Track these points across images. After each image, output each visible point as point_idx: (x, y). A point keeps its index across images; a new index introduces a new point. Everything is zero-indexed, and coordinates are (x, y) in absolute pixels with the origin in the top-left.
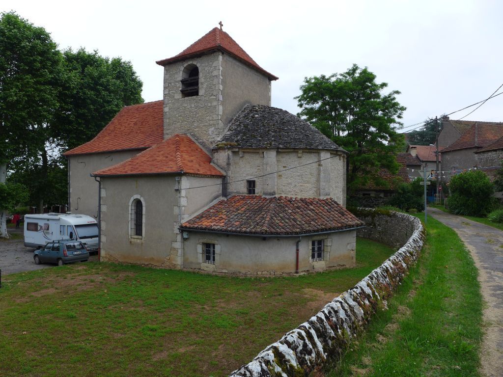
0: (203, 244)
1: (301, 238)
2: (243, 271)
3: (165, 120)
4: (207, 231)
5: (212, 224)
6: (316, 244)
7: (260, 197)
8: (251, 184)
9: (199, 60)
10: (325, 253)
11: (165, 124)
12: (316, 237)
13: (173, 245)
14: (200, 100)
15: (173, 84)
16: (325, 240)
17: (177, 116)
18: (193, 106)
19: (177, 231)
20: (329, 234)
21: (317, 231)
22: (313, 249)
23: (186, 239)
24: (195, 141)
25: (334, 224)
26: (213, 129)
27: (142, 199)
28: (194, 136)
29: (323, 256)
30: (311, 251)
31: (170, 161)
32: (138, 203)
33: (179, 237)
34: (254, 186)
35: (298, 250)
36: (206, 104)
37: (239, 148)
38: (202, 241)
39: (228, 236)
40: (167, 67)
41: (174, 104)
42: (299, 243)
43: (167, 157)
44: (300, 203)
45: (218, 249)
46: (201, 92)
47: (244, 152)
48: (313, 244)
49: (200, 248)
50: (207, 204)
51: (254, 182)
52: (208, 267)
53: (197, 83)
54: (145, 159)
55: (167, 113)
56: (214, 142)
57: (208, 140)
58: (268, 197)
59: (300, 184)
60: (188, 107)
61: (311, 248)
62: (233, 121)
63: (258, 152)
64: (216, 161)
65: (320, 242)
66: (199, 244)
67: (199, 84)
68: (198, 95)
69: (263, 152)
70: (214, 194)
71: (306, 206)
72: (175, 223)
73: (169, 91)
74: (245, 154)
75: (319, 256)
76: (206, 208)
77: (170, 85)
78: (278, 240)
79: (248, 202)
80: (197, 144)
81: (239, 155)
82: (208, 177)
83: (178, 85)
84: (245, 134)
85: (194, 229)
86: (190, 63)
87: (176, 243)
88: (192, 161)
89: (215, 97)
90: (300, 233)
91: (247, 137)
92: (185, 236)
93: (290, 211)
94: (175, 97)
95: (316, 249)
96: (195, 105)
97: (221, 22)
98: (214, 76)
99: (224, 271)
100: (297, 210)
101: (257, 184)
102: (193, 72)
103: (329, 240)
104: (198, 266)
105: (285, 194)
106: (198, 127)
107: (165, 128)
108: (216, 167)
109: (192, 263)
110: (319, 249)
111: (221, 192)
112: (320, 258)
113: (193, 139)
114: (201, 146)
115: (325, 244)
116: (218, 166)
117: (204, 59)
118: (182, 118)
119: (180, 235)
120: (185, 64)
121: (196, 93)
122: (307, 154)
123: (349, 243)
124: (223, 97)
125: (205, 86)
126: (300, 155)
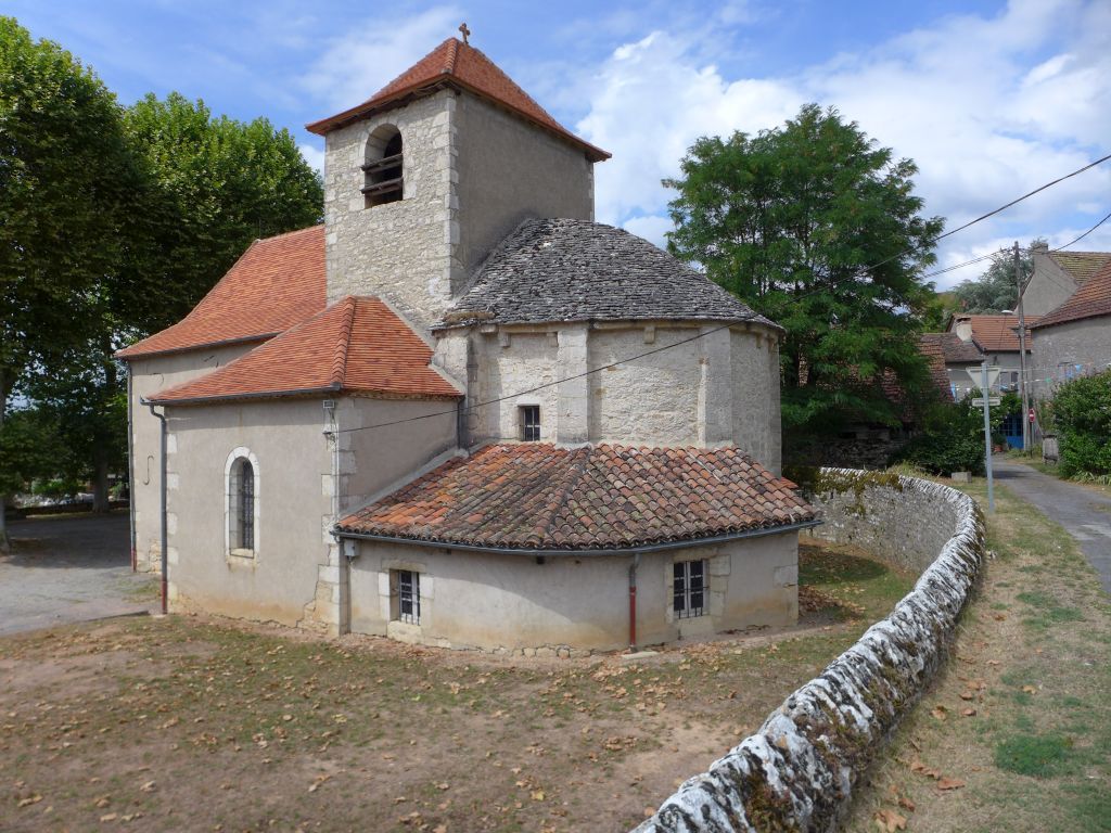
0: (393, 572)
1: (637, 558)
2: (488, 647)
3: (329, 264)
4: (397, 539)
5: (411, 520)
6: (688, 570)
7: (550, 449)
8: (530, 414)
9: (402, 113)
10: (712, 594)
11: (329, 275)
12: (685, 551)
13: (321, 574)
14: (406, 210)
15: (345, 177)
16: (711, 561)
17: (356, 252)
18: (391, 226)
19: (331, 540)
21: (687, 536)
22: (678, 586)
23: (353, 558)
24: (397, 312)
26: (435, 281)
27: (252, 459)
28: (394, 299)
29: (708, 602)
30: (672, 590)
31: (321, 361)
32: (244, 469)
33: (335, 554)
34: (537, 420)
35: (633, 590)
36: (420, 220)
37: (496, 324)
38: (390, 564)
39: (449, 551)
40: (332, 137)
41: (347, 224)
42: (638, 570)
43: (315, 353)
44: (649, 460)
45: (427, 584)
46: (409, 191)
47: (510, 335)
48: (679, 573)
49: (384, 580)
50: (414, 468)
51: (536, 409)
52: (407, 631)
53: (397, 171)
54: (268, 359)
55: (334, 248)
56: (439, 311)
57: (426, 309)
58: (569, 447)
59: (652, 413)
60: (380, 230)
61: (670, 581)
62: (490, 259)
63: (545, 334)
64: (441, 359)
65: (697, 567)
66: (382, 571)
67: (404, 172)
68: (401, 199)
69: (556, 333)
70: (442, 440)
71: (665, 469)
72: (325, 519)
73: (337, 193)
74: (513, 339)
75: (697, 602)
76: (411, 479)
77: (338, 179)
78: (577, 562)
79: (518, 461)
80: (402, 318)
81: (498, 341)
82: (416, 399)
83: (356, 179)
84: (514, 291)
85: (368, 533)
86: (382, 121)
87: (328, 568)
88: (377, 361)
89: (440, 202)
90: (638, 542)
91: (519, 297)
92: (350, 552)
93: (618, 484)
94: (352, 208)
95: (687, 584)
96: (395, 225)
97: (465, 25)
98: (437, 150)
99: (442, 644)
100: (638, 480)
101: (543, 413)
102: (391, 145)
103: (722, 560)
104: (380, 630)
105: (613, 438)
106: (402, 278)
107: (329, 283)
108: (441, 373)
109: (366, 620)
110: (697, 584)
111: (453, 436)
112: (699, 609)
113: (392, 308)
114: (410, 325)
115: (712, 572)
116: (447, 371)
117: (414, 109)
118: (366, 257)
119: (338, 548)
120: (373, 127)
121: (397, 195)
122: (667, 333)
123: (779, 567)
124: (460, 199)
125: (417, 176)
126: (649, 337)
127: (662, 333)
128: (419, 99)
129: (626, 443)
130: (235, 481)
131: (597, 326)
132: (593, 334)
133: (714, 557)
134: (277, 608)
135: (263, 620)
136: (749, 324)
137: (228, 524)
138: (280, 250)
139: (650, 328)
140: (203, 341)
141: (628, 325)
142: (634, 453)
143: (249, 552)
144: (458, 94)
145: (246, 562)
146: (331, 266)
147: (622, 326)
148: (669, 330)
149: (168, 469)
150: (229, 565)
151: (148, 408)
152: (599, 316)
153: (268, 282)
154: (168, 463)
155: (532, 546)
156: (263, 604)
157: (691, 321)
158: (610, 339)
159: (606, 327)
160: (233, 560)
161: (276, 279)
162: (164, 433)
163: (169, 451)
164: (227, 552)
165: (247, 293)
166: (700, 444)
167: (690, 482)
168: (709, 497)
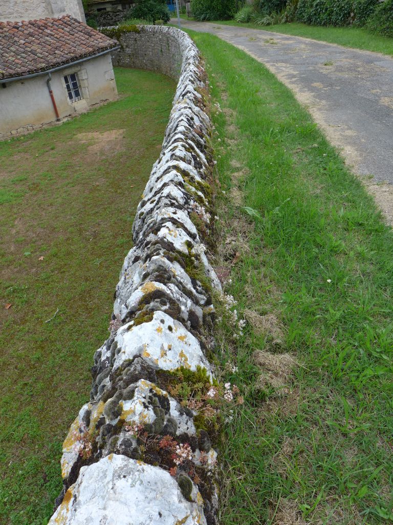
1: (50, 75)
6: (69, 79)
10: (82, 88)
12: (67, 70)
16: (79, 73)
20: (80, 64)
21: (67, 62)
22: (68, 87)
25: (83, 50)
29: (82, 93)
30: (66, 89)
35: (51, 92)
42: (50, 82)
44: (30, 27)
48: (67, 81)
61: (65, 85)
65: (73, 77)
71: (40, 31)
75: (77, 94)
78: (22, 83)
90: (47, 68)
93: (22, 42)
95: (71, 87)
100: (30, 38)
103: (83, 71)
110: (75, 85)
112: (79, 97)
115: (80, 78)
123: (106, 72)
129: (13, 21)
133: (79, 71)
142: (20, 24)
167: (56, 36)
168: (69, 42)
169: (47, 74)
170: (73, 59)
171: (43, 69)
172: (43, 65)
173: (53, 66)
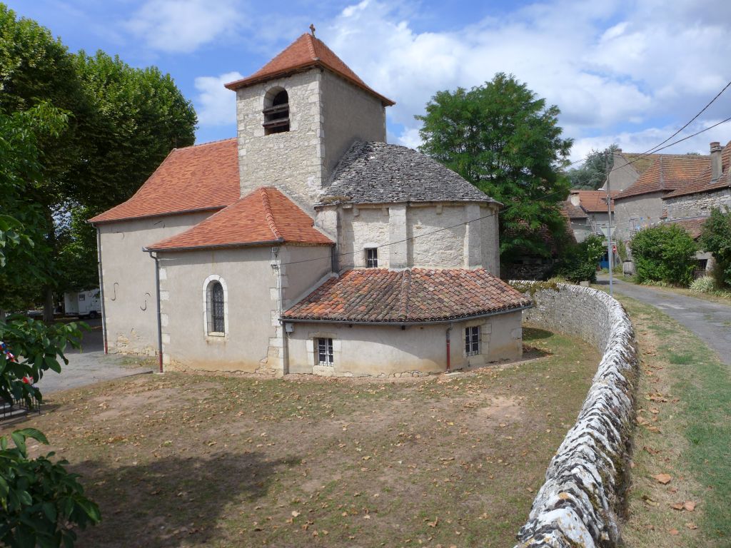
0: (315, 339)
1: (452, 325)
2: (375, 374)
3: (241, 167)
4: (322, 320)
5: (327, 311)
6: (471, 331)
7: (386, 271)
8: (371, 253)
9: (288, 80)
10: (483, 344)
11: (241, 173)
12: (471, 322)
13: (271, 343)
14: (292, 137)
15: (250, 116)
16: (480, 328)
17: (259, 161)
18: (282, 146)
19: (278, 324)
20: (487, 318)
21: (474, 314)
22: (467, 339)
23: (290, 333)
24: (288, 196)
25: (492, 304)
26: (312, 178)
27: (222, 282)
28: (286, 188)
29: (481, 348)
30: (465, 341)
31: (259, 225)
32: (216, 287)
33: (280, 332)
34: (376, 256)
35: (448, 341)
36: (301, 143)
37: (352, 203)
38: (313, 335)
39: (351, 326)
40: (241, 92)
41: (253, 144)
42: (450, 332)
43: (253, 220)
44: (442, 276)
45: (336, 344)
46: (293, 126)
47: (360, 209)
48: (467, 333)
49: (310, 345)
50: (313, 284)
51: (375, 250)
52: (325, 370)
53: (286, 113)
54: (220, 224)
55: (245, 158)
56: (315, 196)
57: (306, 195)
58: (397, 270)
59: (441, 251)
60: (275, 148)
61: (464, 337)
62: (339, 165)
63: (380, 209)
64: (320, 223)
65: (475, 330)
66: (309, 339)
67: (290, 115)
68: (288, 130)
69: (388, 209)
70: (324, 269)
71: (452, 281)
72: (273, 312)
73: (246, 126)
74: (361, 212)
75: (475, 348)
76: (312, 290)
77: (246, 117)
78: (422, 328)
79: (371, 278)
80: (291, 199)
81: (352, 213)
82: (314, 246)
83: (258, 118)
84: (358, 184)
85: (302, 319)
86: (275, 85)
87: (275, 339)
88: (289, 225)
89: (313, 133)
90: (451, 318)
91: (362, 188)
92: (289, 329)
93: (431, 289)
94: (255, 135)
95: (470, 339)
96: (285, 146)
97: (312, 25)
98: (311, 104)
99: (347, 375)
100: (440, 286)
101: (380, 252)
102: (280, 98)
103: (488, 326)
104: (308, 371)
105: (420, 265)
106: (290, 176)
107: (241, 178)
108: (321, 231)
109: (299, 366)
110: (475, 339)
111: (329, 266)
112: (476, 351)
113: (284, 194)
114: (296, 203)
115: (483, 332)
116: (324, 230)
117: (295, 78)
118: (266, 164)
119: (281, 328)
120: (269, 87)
121: (286, 128)
122: (449, 209)
123: (513, 329)
124: (325, 132)
125: (298, 118)
126: (439, 211)
127: (444, 208)
128: (298, 73)
129: (427, 268)
130: (209, 294)
131: (411, 205)
132: (409, 209)
133: (483, 325)
134: (241, 364)
135: (232, 370)
136: (488, 203)
137: (206, 319)
138: (193, 156)
139: (440, 206)
140: (154, 213)
141: (428, 204)
142: (433, 272)
143: (222, 334)
144: (322, 71)
145: (219, 339)
146: (243, 169)
147: (425, 205)
148: (449, 207)
149: (161, 289)
150: (208, 342)
151: (148, 253)
152: (412, 199)
153: (188, 175)
154: (161, 286)
155: (401, 320)
156: (231, 362)
157: (460, 202)
158: (418, 211)
159: (416, 205)
160: (210, 338)
161: (193, 174)
162: (158, 268)
163: (161, 278)
164: (206, 334)
165: (174, 183)
166: (466, 267)
167: (466, 287)
168: (478, 295)
169: (450, 323)
170: (479, 312)
171: (446, 318)
172: (448, 314)
173: (458, 316)
